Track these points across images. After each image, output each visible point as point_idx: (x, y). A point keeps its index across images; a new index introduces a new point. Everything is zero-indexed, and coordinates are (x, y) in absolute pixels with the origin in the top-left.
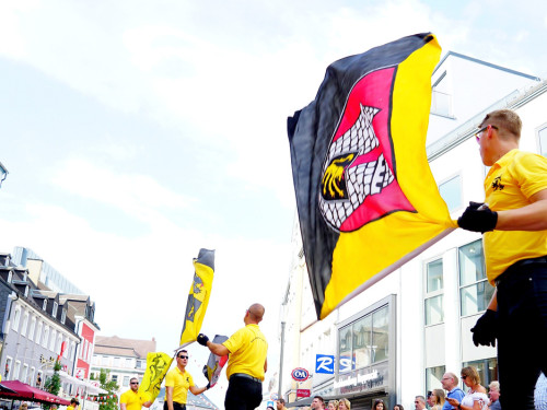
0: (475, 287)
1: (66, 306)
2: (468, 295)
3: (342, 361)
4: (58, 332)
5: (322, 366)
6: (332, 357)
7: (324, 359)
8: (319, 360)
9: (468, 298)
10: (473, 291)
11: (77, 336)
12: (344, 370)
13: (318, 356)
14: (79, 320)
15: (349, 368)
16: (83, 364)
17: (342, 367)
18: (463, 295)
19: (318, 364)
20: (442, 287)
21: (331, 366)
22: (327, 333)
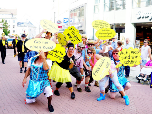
0: (108, 4)
2: (106, 5)
3: (71, 20)
5: (65, 21)
6: (68, 19)
8: (65, 20)
9: (106, 6)
12: (71, 22)
13: (64, 19)
15: (73, 22)
19: (64, 21)
20: (99, 2)
21: (68, 21)
22: (67, 11)
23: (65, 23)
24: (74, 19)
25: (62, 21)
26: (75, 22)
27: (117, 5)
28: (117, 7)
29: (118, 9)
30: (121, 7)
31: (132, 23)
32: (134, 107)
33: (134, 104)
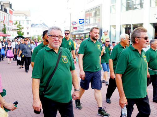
0: (125, 3)
1: (3, 5)
2: (123, 5)
4: (2, 13)
6: (83, 20)
7: (81, 20)
8: (80, 21)
10: (125, 5)
11: (8, 13)
13: (80, 20)
14: (8, 9)
16: (11, 21)
17: (86, 22)
18: (122, 5)
19: (80, 22)
20: (116, 2)
21: (83, 22)
22: (82, 11)
23: (81, 24)
24: (90, 20)
25: (78, 22)
26: (91, 23)
27: (134, 5)
28: (134, 7)
29: (135, 8)
30: (139, 7)
31: (151, 24)
32: (155, 112)
33: (155, 108)
